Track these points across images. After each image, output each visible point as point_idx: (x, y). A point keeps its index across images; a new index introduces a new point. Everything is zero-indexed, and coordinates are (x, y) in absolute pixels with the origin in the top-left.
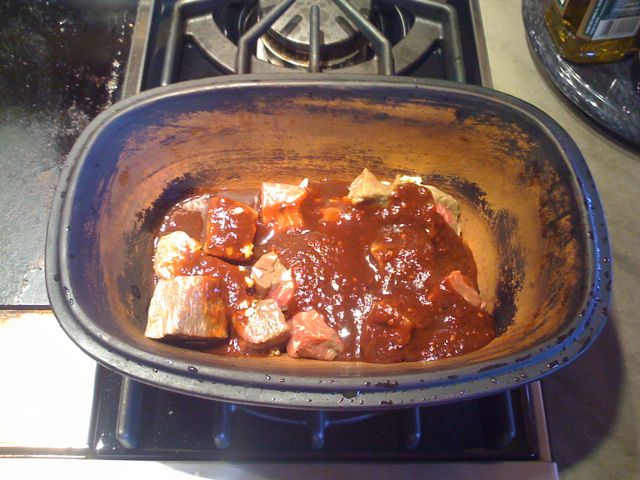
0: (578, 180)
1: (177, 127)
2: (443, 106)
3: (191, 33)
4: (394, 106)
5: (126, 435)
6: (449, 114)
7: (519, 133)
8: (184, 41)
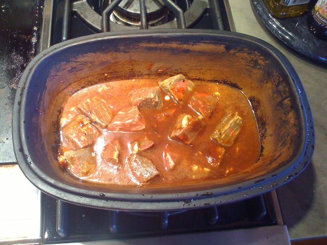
0: (293, 79)
1: (77, 62)
2: (218, 44)
3: (75, 10)
4: (193, 45)
5: (62, 231)
6: (222, 48)
7: (259, 56)
8: (72, 14)
